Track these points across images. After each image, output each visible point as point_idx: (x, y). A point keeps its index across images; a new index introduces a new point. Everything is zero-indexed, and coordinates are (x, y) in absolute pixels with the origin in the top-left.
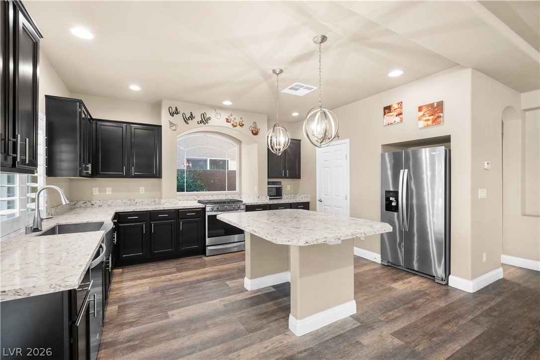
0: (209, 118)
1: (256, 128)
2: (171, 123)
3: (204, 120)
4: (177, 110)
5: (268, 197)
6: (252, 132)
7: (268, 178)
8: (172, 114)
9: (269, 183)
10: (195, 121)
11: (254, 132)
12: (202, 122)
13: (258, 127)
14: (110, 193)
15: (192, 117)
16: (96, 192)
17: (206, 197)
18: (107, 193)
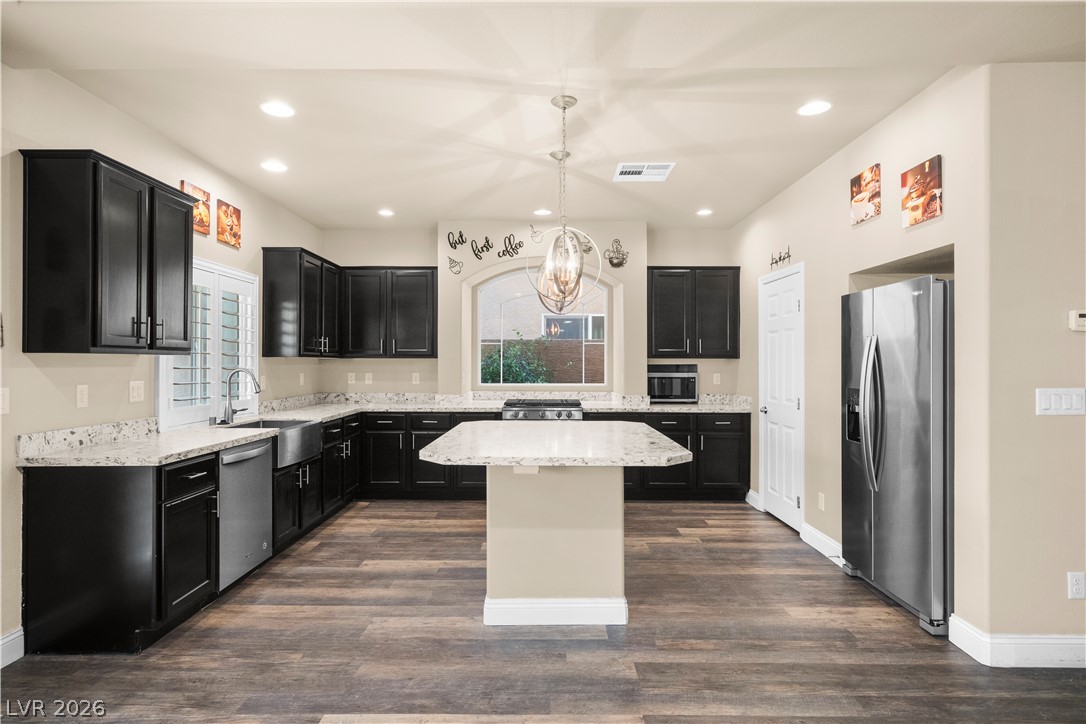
0: (520, 245)
1: (618, 252)
2: (452, 261)
3: (511, 249)
4: (461, 236)
5: (648, 399)
6: (611, 262)
7: (648, 357)
8: (453, 245)
9: (651, 368)
10: (493, 252)
11: (615, 261)
12: (506, 252)
13: (624, 249)
14: (371, 382)
15: (488, 246)
16: (351, 379)
17: (537, 393)
18: (367, 382)
